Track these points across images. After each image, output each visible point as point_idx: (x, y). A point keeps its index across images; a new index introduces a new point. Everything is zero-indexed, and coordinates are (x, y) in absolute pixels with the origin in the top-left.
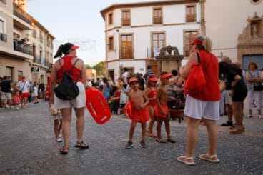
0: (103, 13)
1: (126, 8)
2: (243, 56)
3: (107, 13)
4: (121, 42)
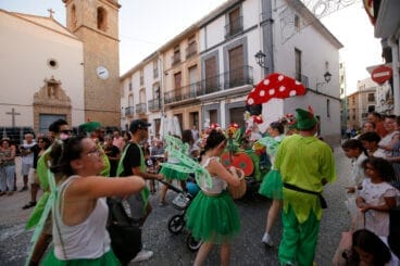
2: (41, 114)
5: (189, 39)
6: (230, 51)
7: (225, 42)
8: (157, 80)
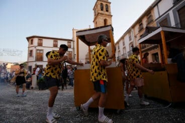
0: (28, 39)
1: (41, 38)
2: (88, 62)
3: (30, 39)
4: (37, 53)
5: (147, 15)
6: (178, 11)
7: (174, 6)
8: (131, 41)
